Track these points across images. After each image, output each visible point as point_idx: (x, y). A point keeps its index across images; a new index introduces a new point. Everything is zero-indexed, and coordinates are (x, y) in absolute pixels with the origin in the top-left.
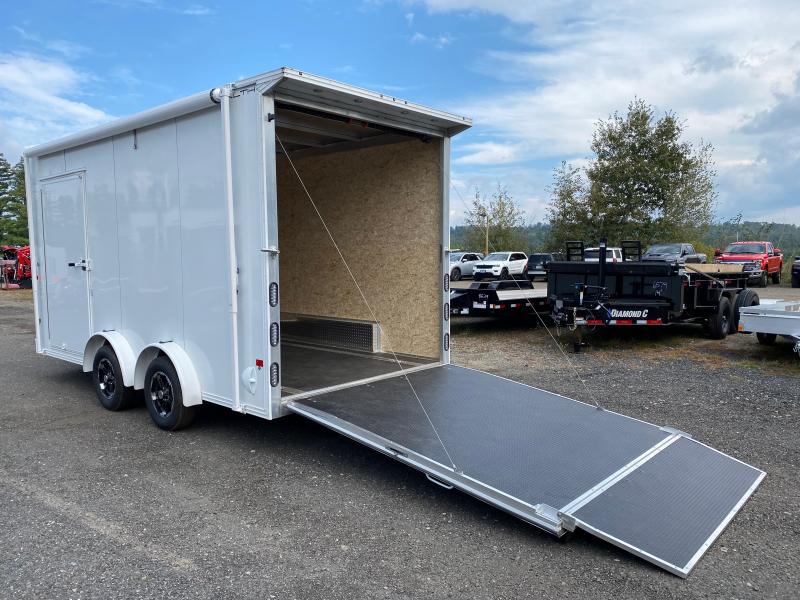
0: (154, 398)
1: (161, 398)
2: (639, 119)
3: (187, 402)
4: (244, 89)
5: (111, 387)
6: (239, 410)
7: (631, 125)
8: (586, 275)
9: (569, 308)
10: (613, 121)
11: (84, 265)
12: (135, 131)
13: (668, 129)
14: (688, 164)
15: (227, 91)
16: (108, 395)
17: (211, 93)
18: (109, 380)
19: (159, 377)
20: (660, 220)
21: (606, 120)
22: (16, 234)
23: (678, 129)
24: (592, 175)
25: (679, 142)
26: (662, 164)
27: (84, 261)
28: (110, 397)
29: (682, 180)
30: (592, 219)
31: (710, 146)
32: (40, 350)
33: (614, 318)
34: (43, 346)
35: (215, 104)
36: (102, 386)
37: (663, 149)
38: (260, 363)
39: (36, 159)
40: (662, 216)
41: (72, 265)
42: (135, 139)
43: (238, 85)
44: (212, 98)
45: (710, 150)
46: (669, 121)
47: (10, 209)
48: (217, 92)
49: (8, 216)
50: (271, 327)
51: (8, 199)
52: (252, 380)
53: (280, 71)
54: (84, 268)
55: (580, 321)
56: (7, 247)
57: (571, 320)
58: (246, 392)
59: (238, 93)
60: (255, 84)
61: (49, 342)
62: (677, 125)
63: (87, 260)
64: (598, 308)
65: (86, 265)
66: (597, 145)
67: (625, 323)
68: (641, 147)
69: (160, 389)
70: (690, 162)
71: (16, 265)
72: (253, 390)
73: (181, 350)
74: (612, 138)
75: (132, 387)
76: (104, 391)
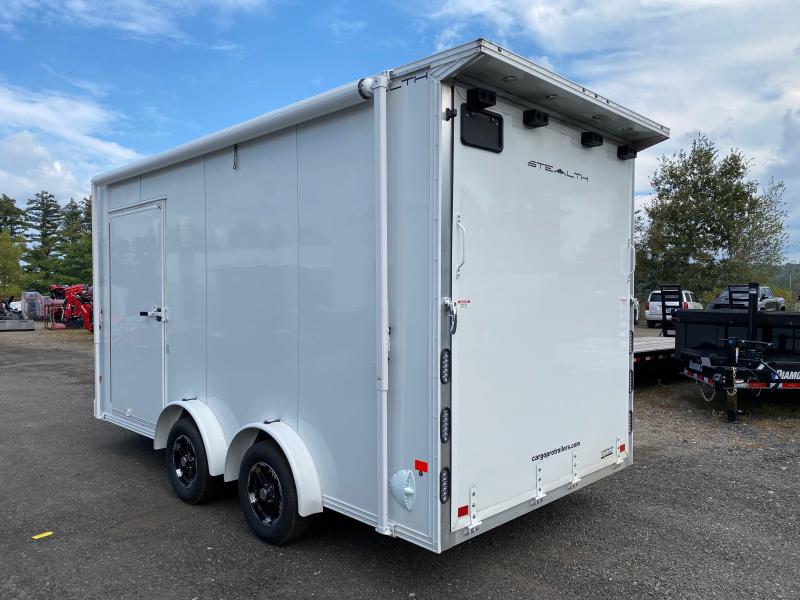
0: (253, 500)
1: (263, 498)
2: (702, 157)
3: (304, 510)
4: (408, 77)
5: (190, 472)
6: (387, 533)
7: (694, 161)
8: (727, 325)
9: (727, 368)
10: (677, 158)
11: (159, 314)
12: (235, 146)
13: (733, 167)
14: (754, 203)
15: (384, 80)
16: (186, 484)
17: (360, 85)
18: (188, 463)
19: (259, 470)
20: (724, 261)
21: (670, 157)
22: (62, 273)
23: (743, 167)
24: (652, 214)
25: (744, 181)
26: (727, 202)
27: (159, 310)
28: (190, 486)
29: (748, 220)
30: (653, 260)
31: (780, 185)
32: (99, 415)
33: (779, 381)
34: (103, 408)
35: (364, 100)
36: (179, 472)
37: (727, 188)
38: (421, 467)
39: (105, 186)
40: (727, 257)
41: (144, 314)
42: (236, 156)
43: (397, 73)
44: (360, 91)
45: (780, 190)
46: (735, 159)
47: (58, 249)
48: (368, 82)
49: (54, 256)
50: (442, 414)
51: (56, 239)
52: (409, 490)
53: (475, 45)
54: (159, 319)
55: (740, 384)
56: (55, 286)
57: (730, 383)
58: (398, 507)
59: (398, 83)
60: (428, 68)
61: (109, 405)
62: (742, 162)
63: (163, 309)
64: (761, 367)
65: (162, 314)
66: (656, 183)
67: (793, 387)
68: (703, 186)
69: (260, 486)
70: (756, 201)
71: (65, 305)
72: (409, 504)
73: (293, 433)
74: (673, 175)
75: (222, 476)
76: (182, 479)
